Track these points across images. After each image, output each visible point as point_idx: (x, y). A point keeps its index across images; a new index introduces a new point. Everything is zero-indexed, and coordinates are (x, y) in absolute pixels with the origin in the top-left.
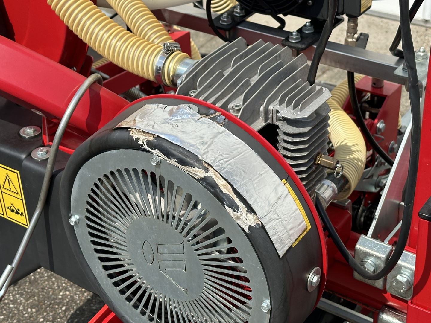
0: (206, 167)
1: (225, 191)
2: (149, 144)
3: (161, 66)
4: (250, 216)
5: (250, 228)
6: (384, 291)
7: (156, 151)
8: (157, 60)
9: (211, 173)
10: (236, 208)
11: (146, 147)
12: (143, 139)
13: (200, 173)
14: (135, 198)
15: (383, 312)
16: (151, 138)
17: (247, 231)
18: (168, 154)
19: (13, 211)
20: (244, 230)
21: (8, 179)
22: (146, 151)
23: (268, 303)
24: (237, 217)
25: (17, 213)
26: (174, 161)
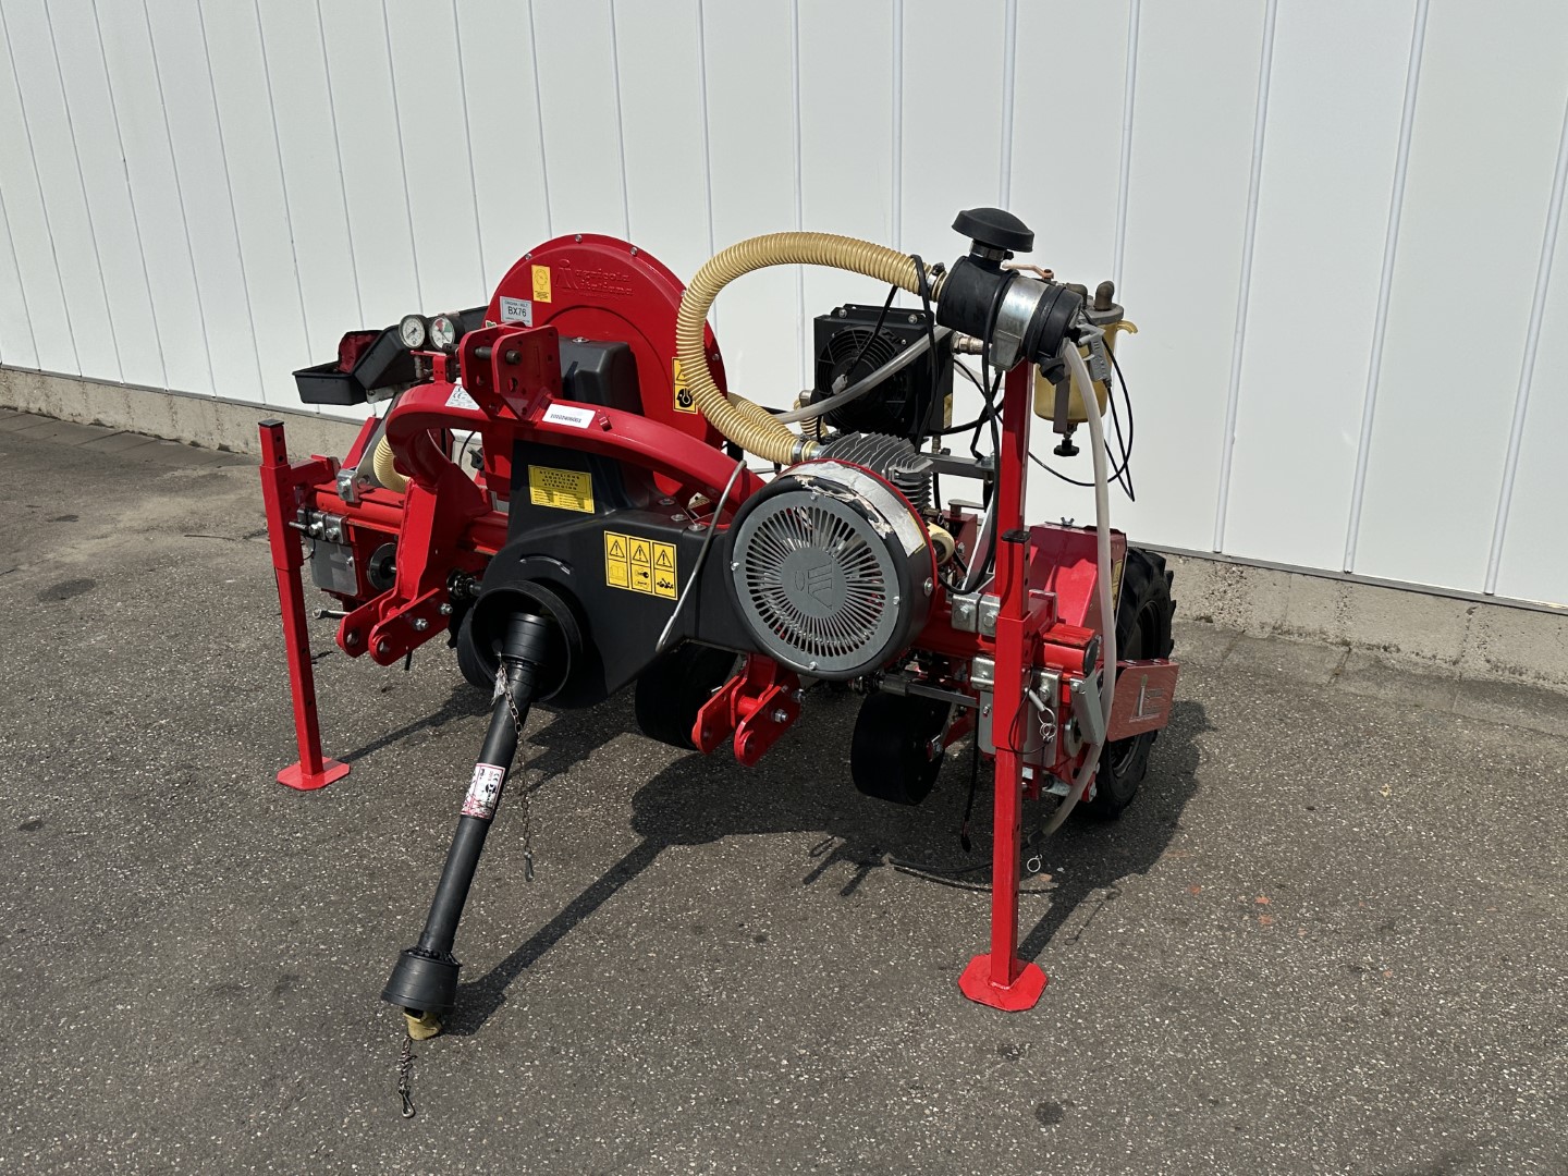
0: (855, 493)
1: (868, 508)
2: (810, 483)
3: (798, 452)
4: (887, 525)
5: (887, 534)
6: (977, 634)
7: (816, 488)
8: (795, 448)
9: (858, 497)
10: (876, 521)
11: (807, 486)
12: (805, 481)
13: (850, 497)
14: (788, 542)
15: (976, 656)
16: (812, 479)
17: (884, 537)
18: (825, 488)
19: (662, 586)
20: (881, 537)
21: (663, 554)
22: (807, 490)
23: (897, 598)
24: (878, 527)
25: (667, 587)
26: (830, 492)
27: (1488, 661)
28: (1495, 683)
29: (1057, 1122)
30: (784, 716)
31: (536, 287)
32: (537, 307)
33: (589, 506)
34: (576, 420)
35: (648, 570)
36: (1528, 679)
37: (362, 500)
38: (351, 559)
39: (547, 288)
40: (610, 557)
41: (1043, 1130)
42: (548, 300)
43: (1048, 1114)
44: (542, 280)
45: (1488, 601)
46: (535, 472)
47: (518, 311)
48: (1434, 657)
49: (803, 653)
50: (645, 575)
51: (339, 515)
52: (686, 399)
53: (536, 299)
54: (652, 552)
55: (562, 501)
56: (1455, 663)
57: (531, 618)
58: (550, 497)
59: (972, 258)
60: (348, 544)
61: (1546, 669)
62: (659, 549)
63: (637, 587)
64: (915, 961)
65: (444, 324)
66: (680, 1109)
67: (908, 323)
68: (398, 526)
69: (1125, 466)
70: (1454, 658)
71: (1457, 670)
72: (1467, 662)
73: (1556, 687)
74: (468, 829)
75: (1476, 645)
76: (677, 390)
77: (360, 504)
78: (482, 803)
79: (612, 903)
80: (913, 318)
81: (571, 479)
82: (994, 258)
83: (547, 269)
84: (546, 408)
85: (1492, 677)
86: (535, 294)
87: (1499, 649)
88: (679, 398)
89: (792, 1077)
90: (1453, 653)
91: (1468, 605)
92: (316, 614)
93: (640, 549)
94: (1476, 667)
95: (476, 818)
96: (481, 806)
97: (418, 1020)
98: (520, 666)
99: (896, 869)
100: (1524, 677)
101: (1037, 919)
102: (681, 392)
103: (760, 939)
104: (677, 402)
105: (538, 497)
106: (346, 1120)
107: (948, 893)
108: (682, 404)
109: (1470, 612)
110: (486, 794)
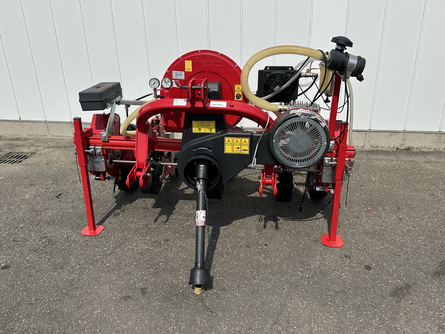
1: (319, 120)
5: (325, 126)
7: (303, 116)
9: (316, 117)
10: (322, 122)
11: (300, 116)
12: (299, 114)
13: (314, 117)
16: (301, 114)
18: (306, 116)
19: (244, 151)
20: (322, 127)
21: (245, 141)
22: (300, 117)
23: (326, 143)
24: (322, 124)
25: (246, 151)
26: (308, 117)
27: (370, 146)
28: (373, 151)
29: (372, 269)
30: (279, 182)
31: (186, 67)
32: (186, 73)
33: (214, 131)
34: (221, 105)
35: (239, 147)
36: (380, 148)
37: (109, 140)
38: (103, 159)
39: (191, 67)
40: (226, 144)
41: (370, 272)
42: (191, 71)
43: (368, 268)
44: (188, 65)
45: (370, 131)
46: (194, 123)
47: (179, 75)
48: (358, 147)
49: (294, 162)
50: (238, 148)
51: (100, 146)
52: (239, 97)
53: (186, 71)
54: (233, 141)
55: (203, 130)
56: (363, 147)
57: (202, 166)
58: (200, 130)
59: (336, 49)
60: (103, 155)
61: (384, 145)
62: (243, 140)
63: (235, 152)
64: (308, 241)
65: (167, 80)
66: (284, 292)
67: (288, 70)
68: (135, 147)
69: (344, 104)
70: (362, 146)
71: (363, 149)
72: (365, 147)
73: (386, 149)
74: (200, 229)
75: (367, 142)
76: (236, 94)
77: (109, 141)
78: (203, 222)
79: (218, 246)
80: (290, 69)
81: (208, 123)
82: (343, 49)
83: (191, 62)
84: (210, 103)
85: (372, 149)
86: (186, 69)
87: (373, 143)
88: (236, 96)
89: (304, 276)
90: (362, 145)
91: (365, 133)
92: (93, 179)
93: (237, 141)
94: (368, 147)
95: (202, 226)
96: (203, 223)
97: (201, 288)
98: (201, 180)
99: (284, 220)
100: (379, 148)
101: (327, 224)
102: (237, 95)
103: (266, 245)
104: (236, 98)
105: (195, 130)
106: (198, 321)
107: (301, 223)
108: (237, 98)
109: (366, 134)
110: (203, 219)
